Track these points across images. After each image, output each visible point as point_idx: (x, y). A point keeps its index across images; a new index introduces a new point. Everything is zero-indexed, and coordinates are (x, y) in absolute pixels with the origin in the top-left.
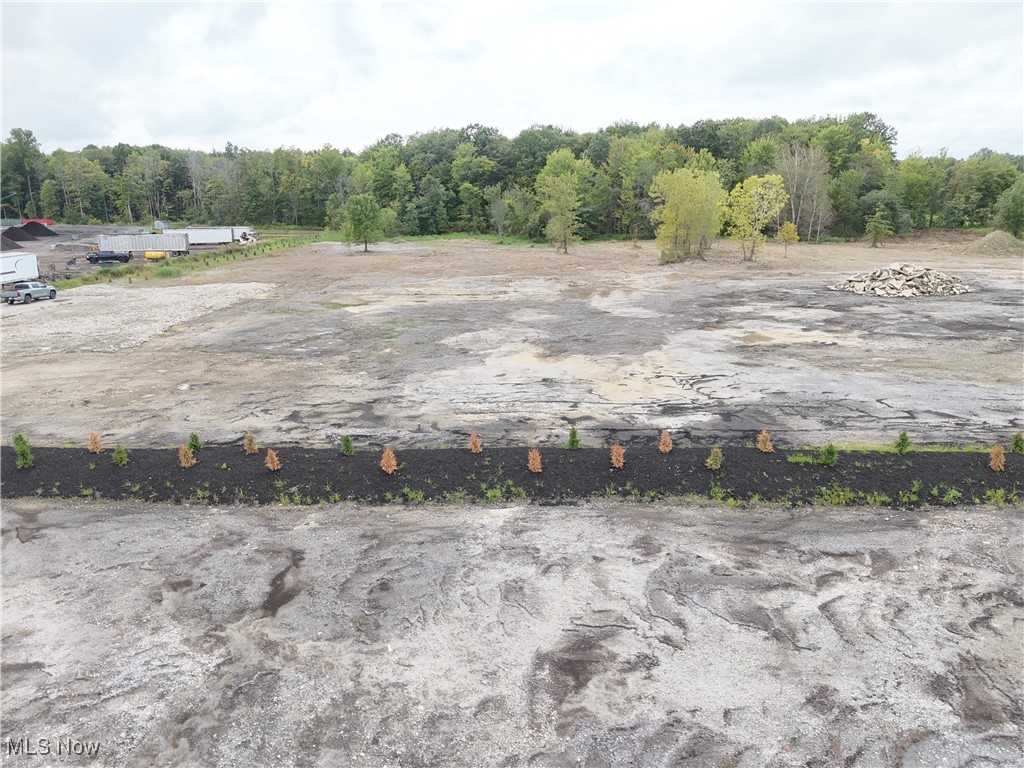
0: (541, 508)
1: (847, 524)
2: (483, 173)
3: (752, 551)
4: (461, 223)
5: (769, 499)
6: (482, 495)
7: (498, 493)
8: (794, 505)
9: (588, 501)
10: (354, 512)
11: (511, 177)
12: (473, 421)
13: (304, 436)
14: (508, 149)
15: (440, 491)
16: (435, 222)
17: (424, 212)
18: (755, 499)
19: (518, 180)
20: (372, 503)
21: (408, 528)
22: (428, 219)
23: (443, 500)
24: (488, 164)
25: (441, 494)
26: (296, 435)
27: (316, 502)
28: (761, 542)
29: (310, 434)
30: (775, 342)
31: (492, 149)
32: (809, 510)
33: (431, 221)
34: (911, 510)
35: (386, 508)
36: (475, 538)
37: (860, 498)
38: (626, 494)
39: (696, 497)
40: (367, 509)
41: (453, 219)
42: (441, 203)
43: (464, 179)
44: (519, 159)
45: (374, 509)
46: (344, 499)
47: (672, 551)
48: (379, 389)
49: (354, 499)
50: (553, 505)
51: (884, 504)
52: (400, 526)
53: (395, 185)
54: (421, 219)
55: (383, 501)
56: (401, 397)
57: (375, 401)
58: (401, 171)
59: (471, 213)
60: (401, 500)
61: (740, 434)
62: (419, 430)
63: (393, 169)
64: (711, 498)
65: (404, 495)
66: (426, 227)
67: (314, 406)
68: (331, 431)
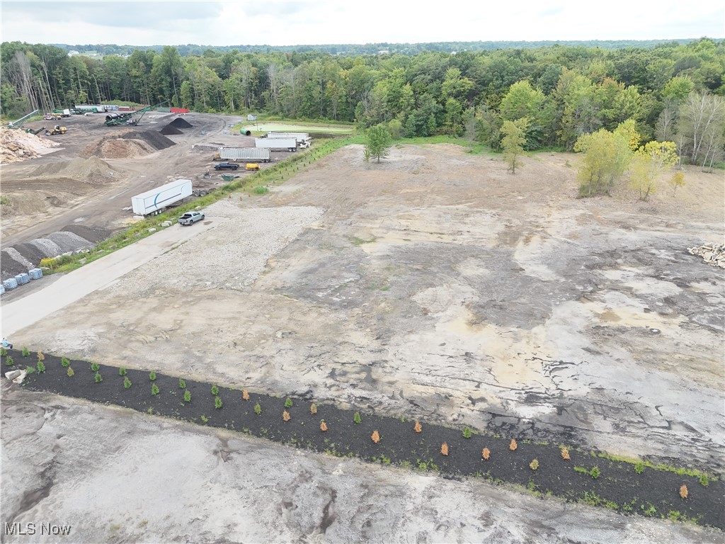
0: (444, 480)
1: (590, 521)
2: (464, 91)
3: (535, 532)
4: (445, 128)
5: (556, 495)
6: (417, 466)
7: (425, 467)
8: (568, 502)
9: (467, 479)
10: (358, 465)
11: (484, 93)
12: (421, 393)
13: (337, 393)
14: (484, 73)
15: (398, 458)
16: (427, 127)
17: (420, 121)
18: (549, 494)
19: (489, 96)
20: (367, 461)
21: (382, 483)
22: (422, 125)
23: (398, 465)
24: (468, 83)
25: (398, 461)
26: (332, 393)
27: (342, 456)
28: (542, 526)
29: (340, 393)
30: (621, 323)
31: (472, 71)
32: (575, 506)
33: (424, 127)
34: (627, 515)
35: (372, 466)
36: (410, 498)
37: (603, 503)
38: (486, 478)
39: (520, 486)
40: (365, 465)
41: (439, 125)
42: (432, 114)
43: (449, 95)
44: (491, 80)
45: (368, 465)
46: (354, 456)
47: (498, 526)
48: (376, 352)
49: (359, 457)
50: (450, 479)
51: (614, 509)
52: (379, 481)
53: (402, 99)
54: (417, 126)
55: (372, 461)
56: (386, 361)
57: (373, 364)
58: (407, 89)
59: (453, 121)
60: (379, 461)
61: (562, 429)
62: (392, 397)
63: (401, 87)
64: (527, 488)
65: (382, 459)
66: (421, 131)
67: (343, 364)
68: (350, 391)
